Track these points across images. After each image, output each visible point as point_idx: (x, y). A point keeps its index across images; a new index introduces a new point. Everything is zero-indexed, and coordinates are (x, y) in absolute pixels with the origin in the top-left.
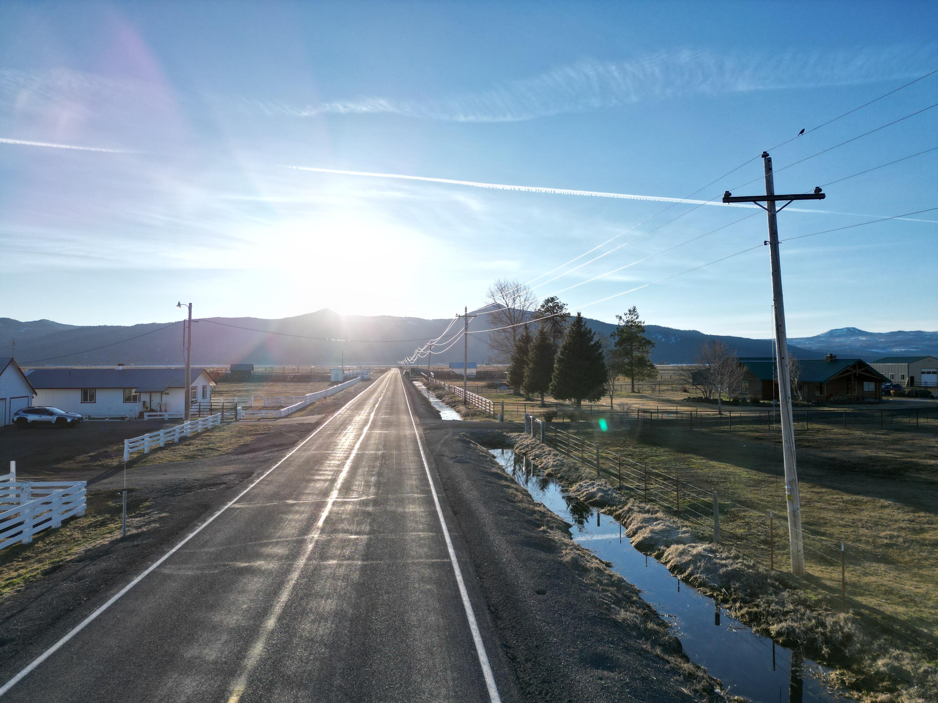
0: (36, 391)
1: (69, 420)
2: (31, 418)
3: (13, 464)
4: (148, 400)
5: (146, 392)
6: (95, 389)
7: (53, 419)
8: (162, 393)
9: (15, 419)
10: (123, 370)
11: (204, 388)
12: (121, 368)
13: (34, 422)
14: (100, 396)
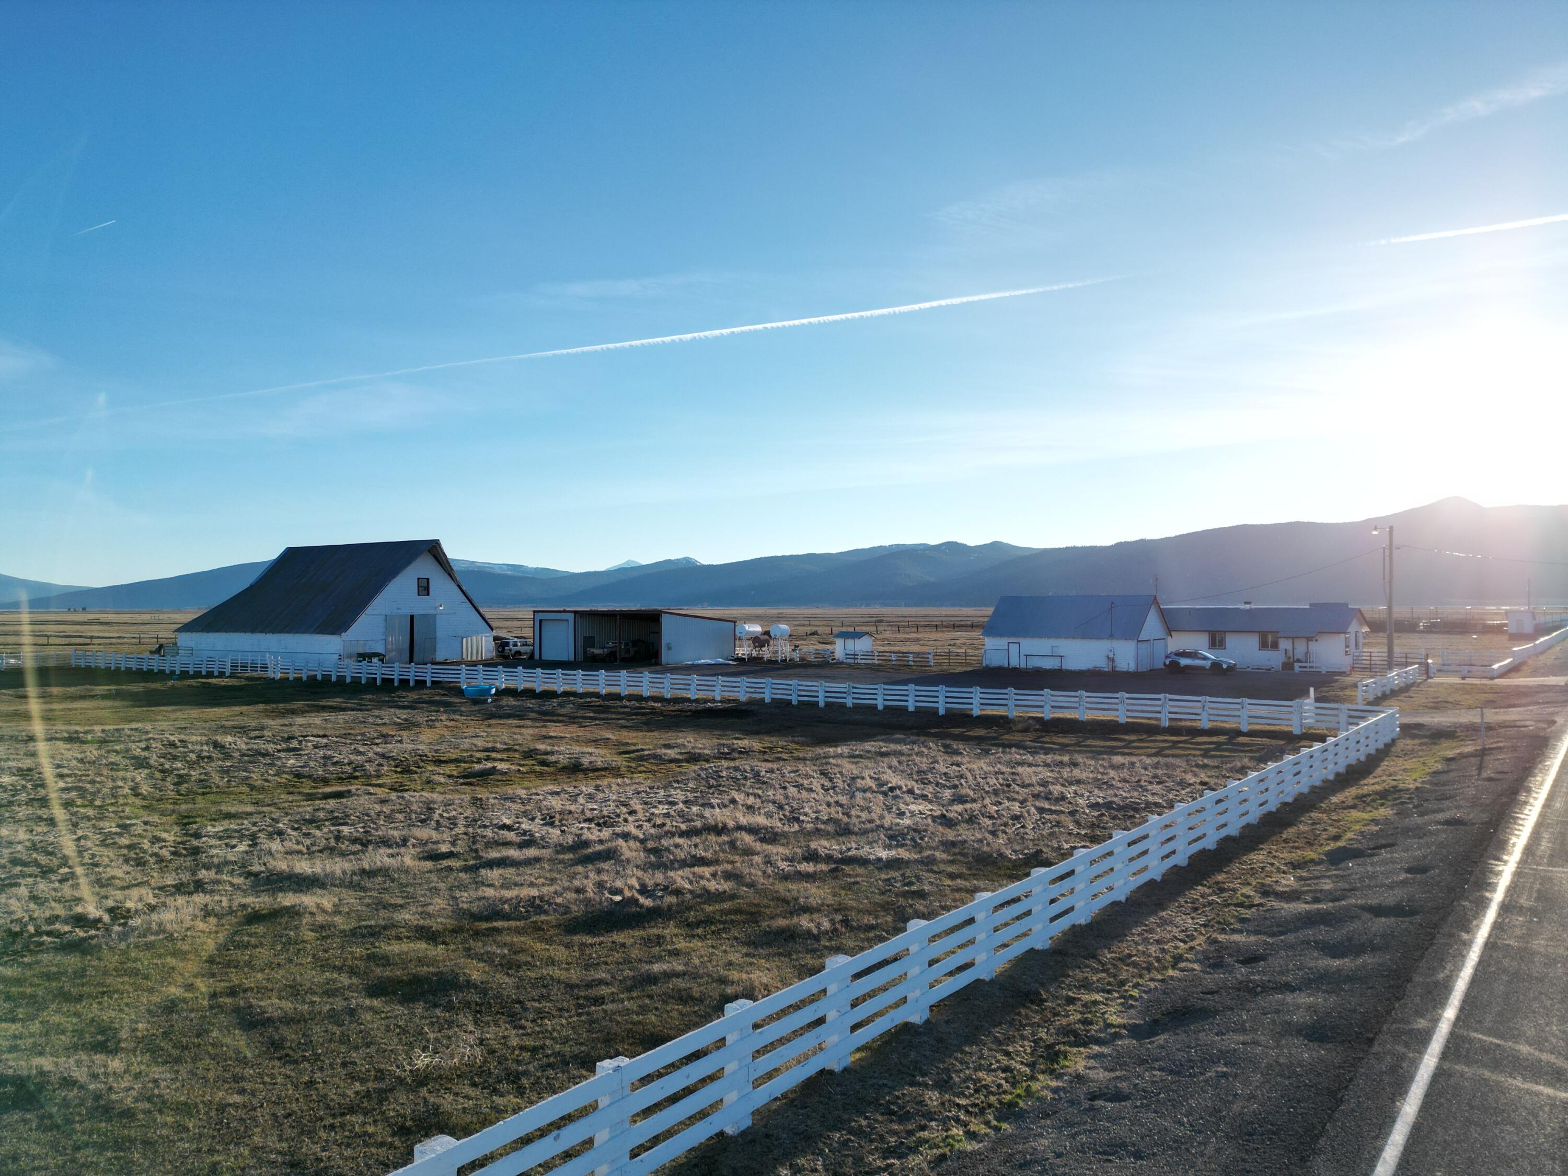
0: (1173, 633)
1: (1225, 666)
2: (1184, 662)
3: (1312, 690)
4: (1290, 648)
5: (1287, 638)
6: (1225, 632)
7: (1207, 664)
8: (1309, 639)
9: (1167, 663)
10: (1251, 610)
11: (1356, 632)
12: (1248, 606)
13: (1187, 667)
14: (1232, 641)
